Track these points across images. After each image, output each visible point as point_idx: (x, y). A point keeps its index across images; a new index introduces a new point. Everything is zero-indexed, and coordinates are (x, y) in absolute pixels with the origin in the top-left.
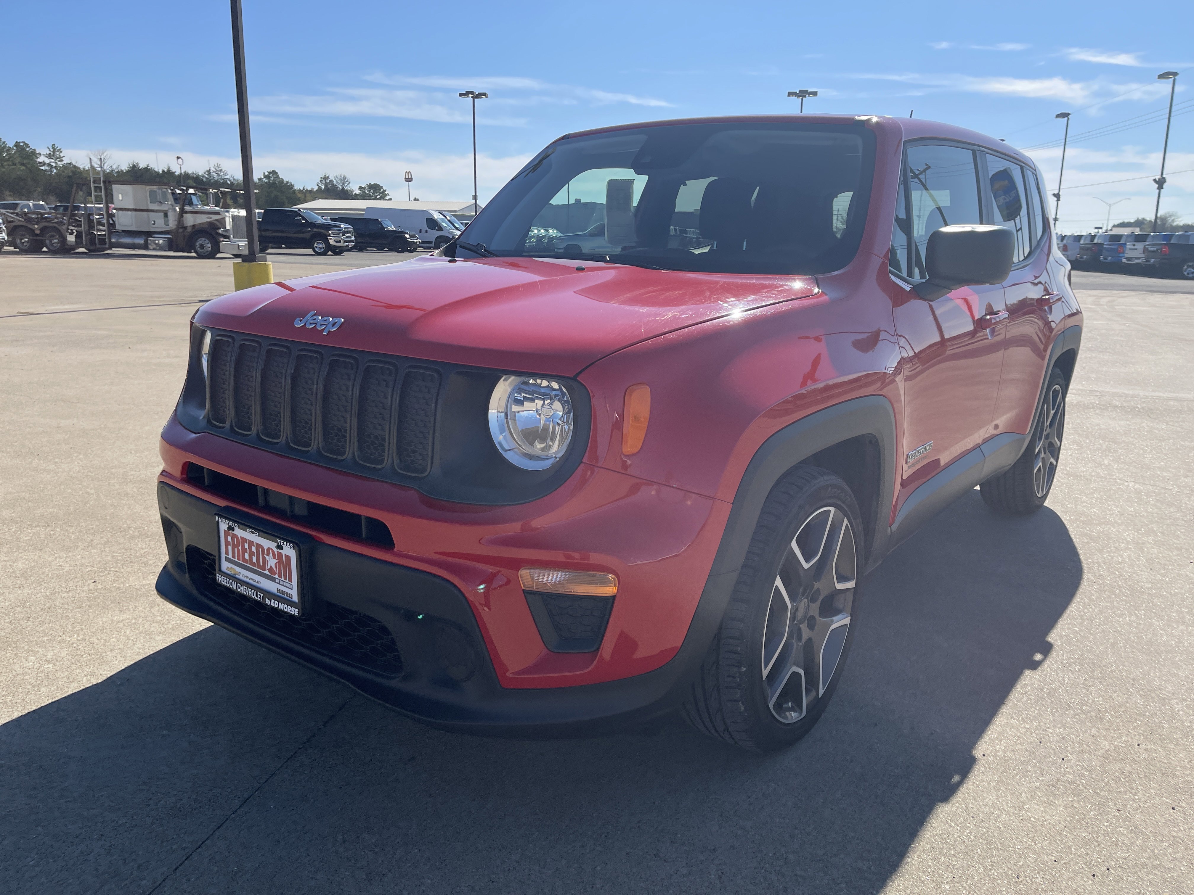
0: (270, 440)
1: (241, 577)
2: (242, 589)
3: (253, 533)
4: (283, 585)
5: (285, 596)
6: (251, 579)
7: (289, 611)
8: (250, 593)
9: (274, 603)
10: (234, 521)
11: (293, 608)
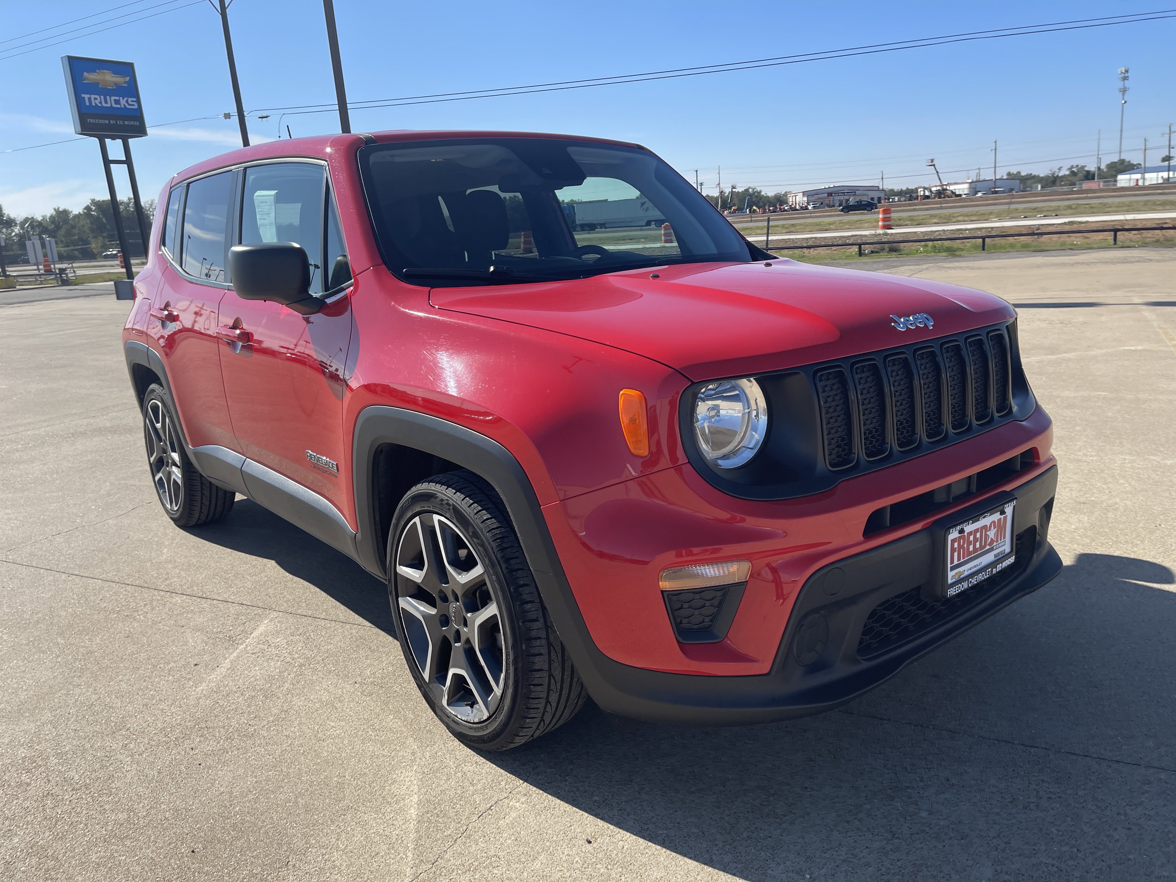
0: (909, 448)
1: (966, 573)
2: (974, 581)
3: (984, 517)
4: (999, 547)
5: (1001, 556)
6: (975, 567)
7: (1009, 563)
8: (981, 577)
9: (999, 567)
10: (959, 524)
11: (1009, 560)
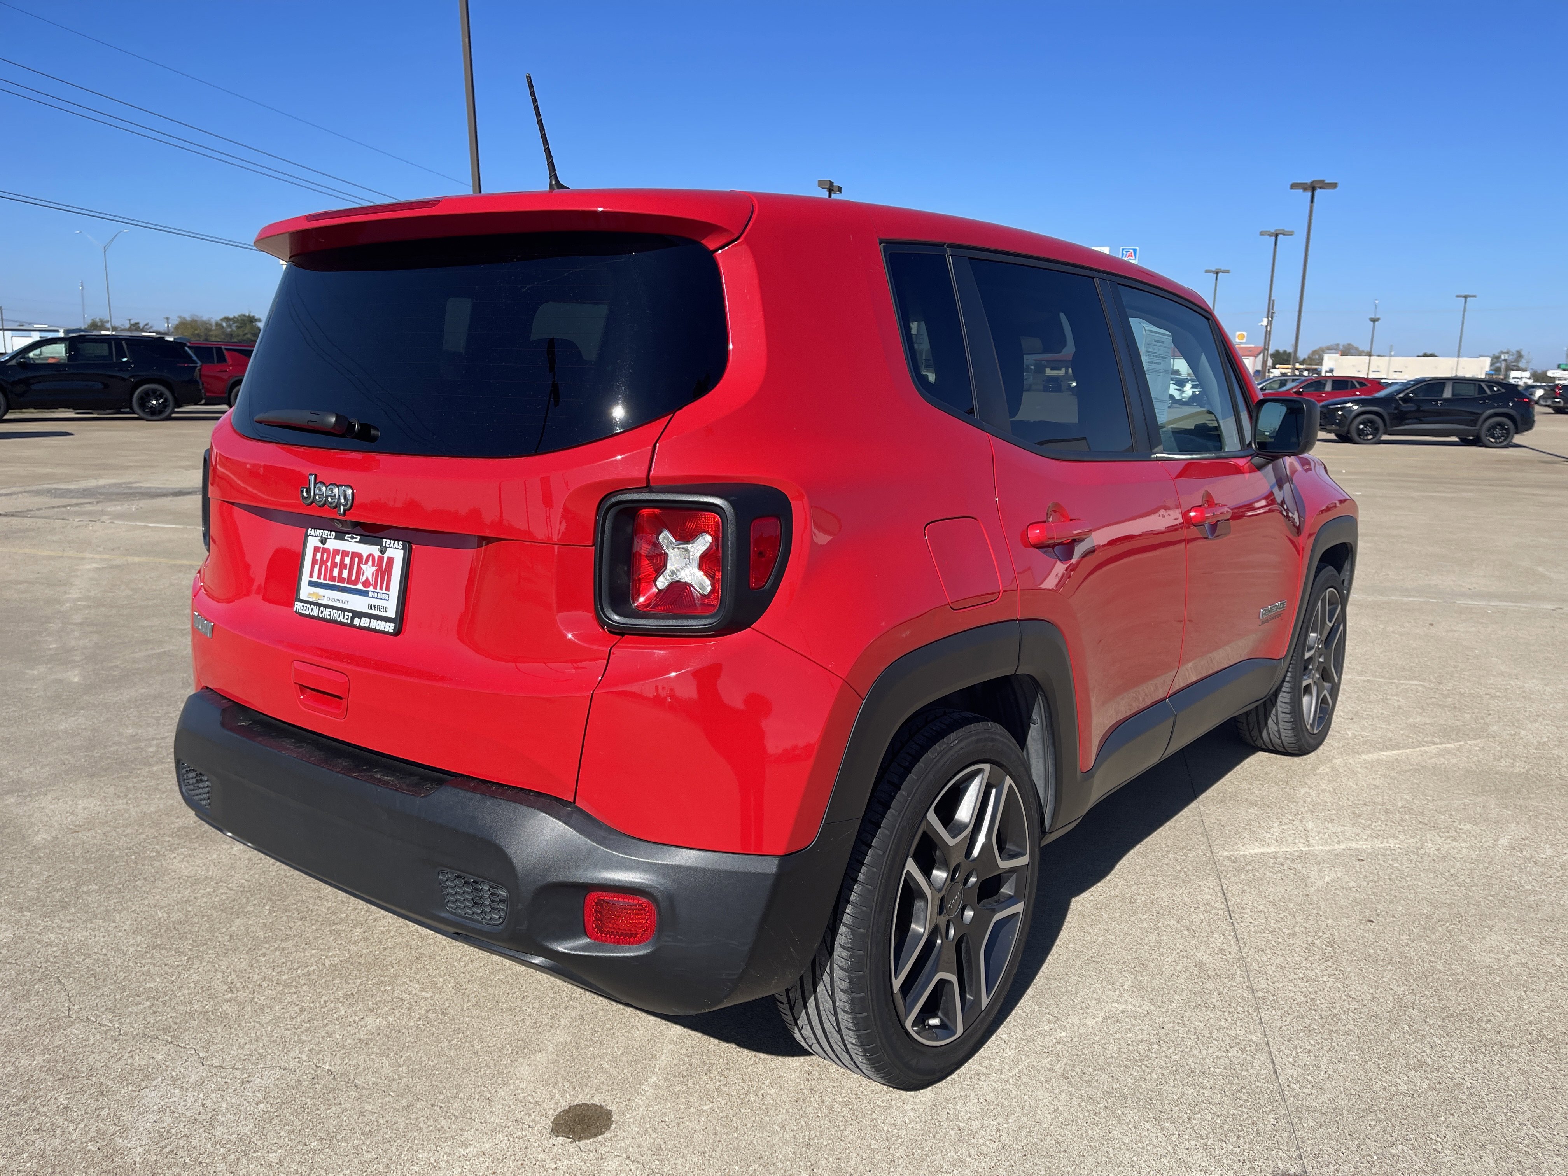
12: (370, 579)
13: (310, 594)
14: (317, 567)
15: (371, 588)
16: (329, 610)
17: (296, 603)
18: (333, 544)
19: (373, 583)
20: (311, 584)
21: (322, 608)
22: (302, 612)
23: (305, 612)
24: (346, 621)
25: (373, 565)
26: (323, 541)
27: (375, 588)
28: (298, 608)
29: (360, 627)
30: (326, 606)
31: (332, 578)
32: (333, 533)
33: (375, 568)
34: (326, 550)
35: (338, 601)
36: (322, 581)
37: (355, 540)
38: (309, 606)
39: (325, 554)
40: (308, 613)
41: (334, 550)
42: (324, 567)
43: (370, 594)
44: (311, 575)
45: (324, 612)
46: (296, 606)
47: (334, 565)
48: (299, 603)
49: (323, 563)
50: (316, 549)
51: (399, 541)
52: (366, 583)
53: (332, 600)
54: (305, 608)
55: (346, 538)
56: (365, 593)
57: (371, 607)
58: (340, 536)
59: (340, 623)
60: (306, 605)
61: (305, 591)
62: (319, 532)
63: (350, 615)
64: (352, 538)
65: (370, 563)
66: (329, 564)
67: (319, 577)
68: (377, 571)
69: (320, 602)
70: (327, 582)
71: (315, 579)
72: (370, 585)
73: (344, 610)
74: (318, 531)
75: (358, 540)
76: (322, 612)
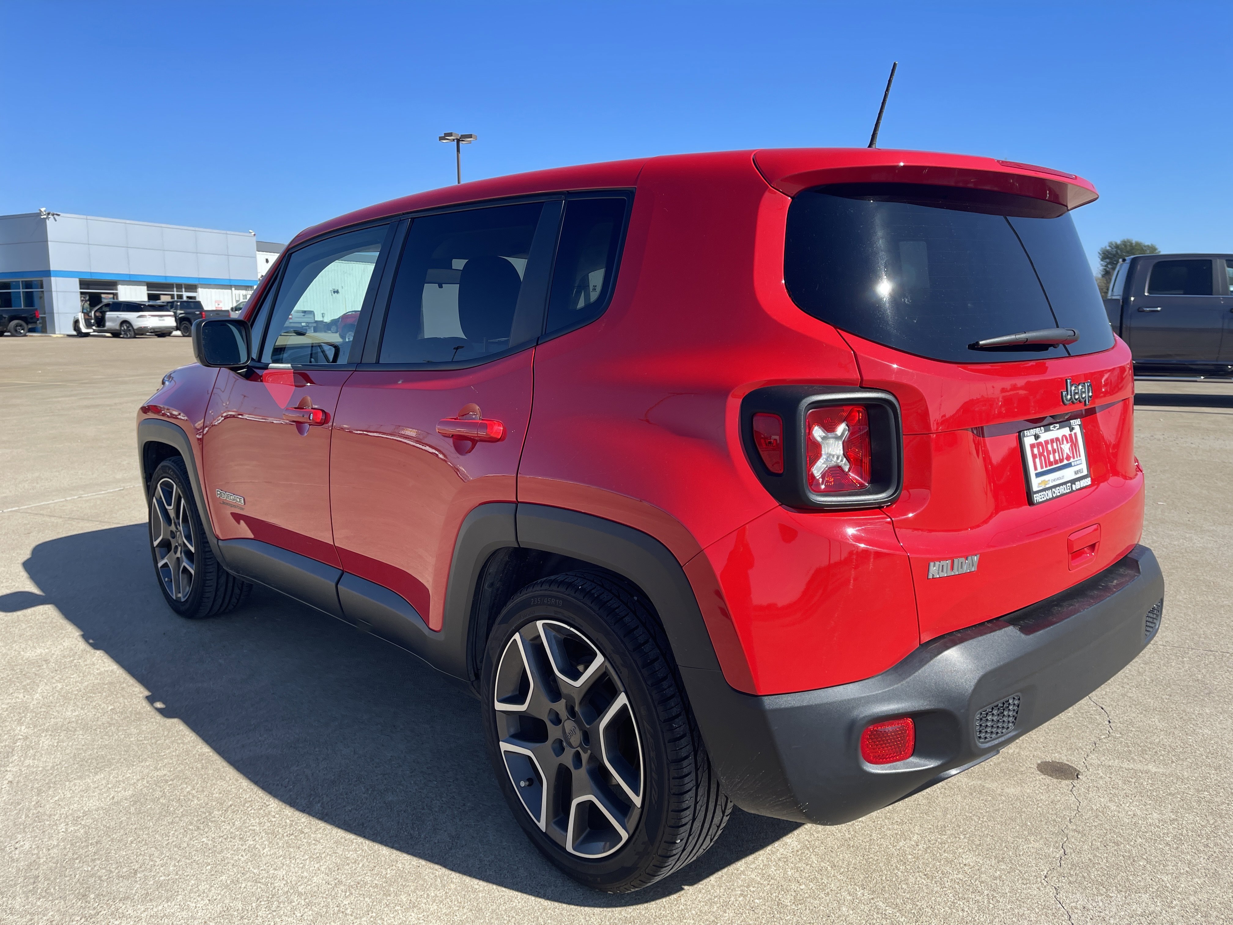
12: (1069, 453)
13: (1039, 484)
14: (1037, 460)
15: (1072, 460)
16: (1058, 488)
17: (1035, 496)
18: (1045, 436)
19: (1071, 455)
20: (1038, 475)
21: (1053, 490)
22: (1041, 500)
23: (1043, 499)
24: (1069, 491)
25: (1067, 442)
26: (1037, 437)
27: (1074, 458)
28: (1038, 498)
29: (1077, 490)
30: (1055, 486)
31: (1051, 464)
32: (1042, 428)
33: (1069, 444)
34: (1040, 444)
35: (1058, 479)
36: (1045, 469)
37: (1057, 428)
38: (1044, 492)
39: (1040, 447)
40: (1045, 499)
41: (1045, 442)
42: (1043, 458)
43: (1073, 464)
44: (1036, 469)
45: (1056, 492)
46: (1035, 499)
47: (1049, 453)
48: (1037, 495)
49: (1041, 455)
50: (1032, 446)
51: (1077, 418)
52: (1068, 458)
53: (1054, 480)
54: (1043, 496)
55: (1051, 429)
56: (1069, 465)
57: (1076, 473)
58: (1047, 427)
59: (1067, 493)
60: (1042, 493)
61: (1036, 483)
62: (1033, 432)
63: (1070, 484)
64: (1055, 427)
65: (1065, 442)
66: (1045, 454)
67: (1042, 468)
68: (1071, 446)
69: (1047, 486)
70: (1049, 468)
71: (1039, 470)
72: (1070, 457)
73: (1065, 483)
74: (1032, 430)
75: (1058, 427)
76: (1054, 492)
